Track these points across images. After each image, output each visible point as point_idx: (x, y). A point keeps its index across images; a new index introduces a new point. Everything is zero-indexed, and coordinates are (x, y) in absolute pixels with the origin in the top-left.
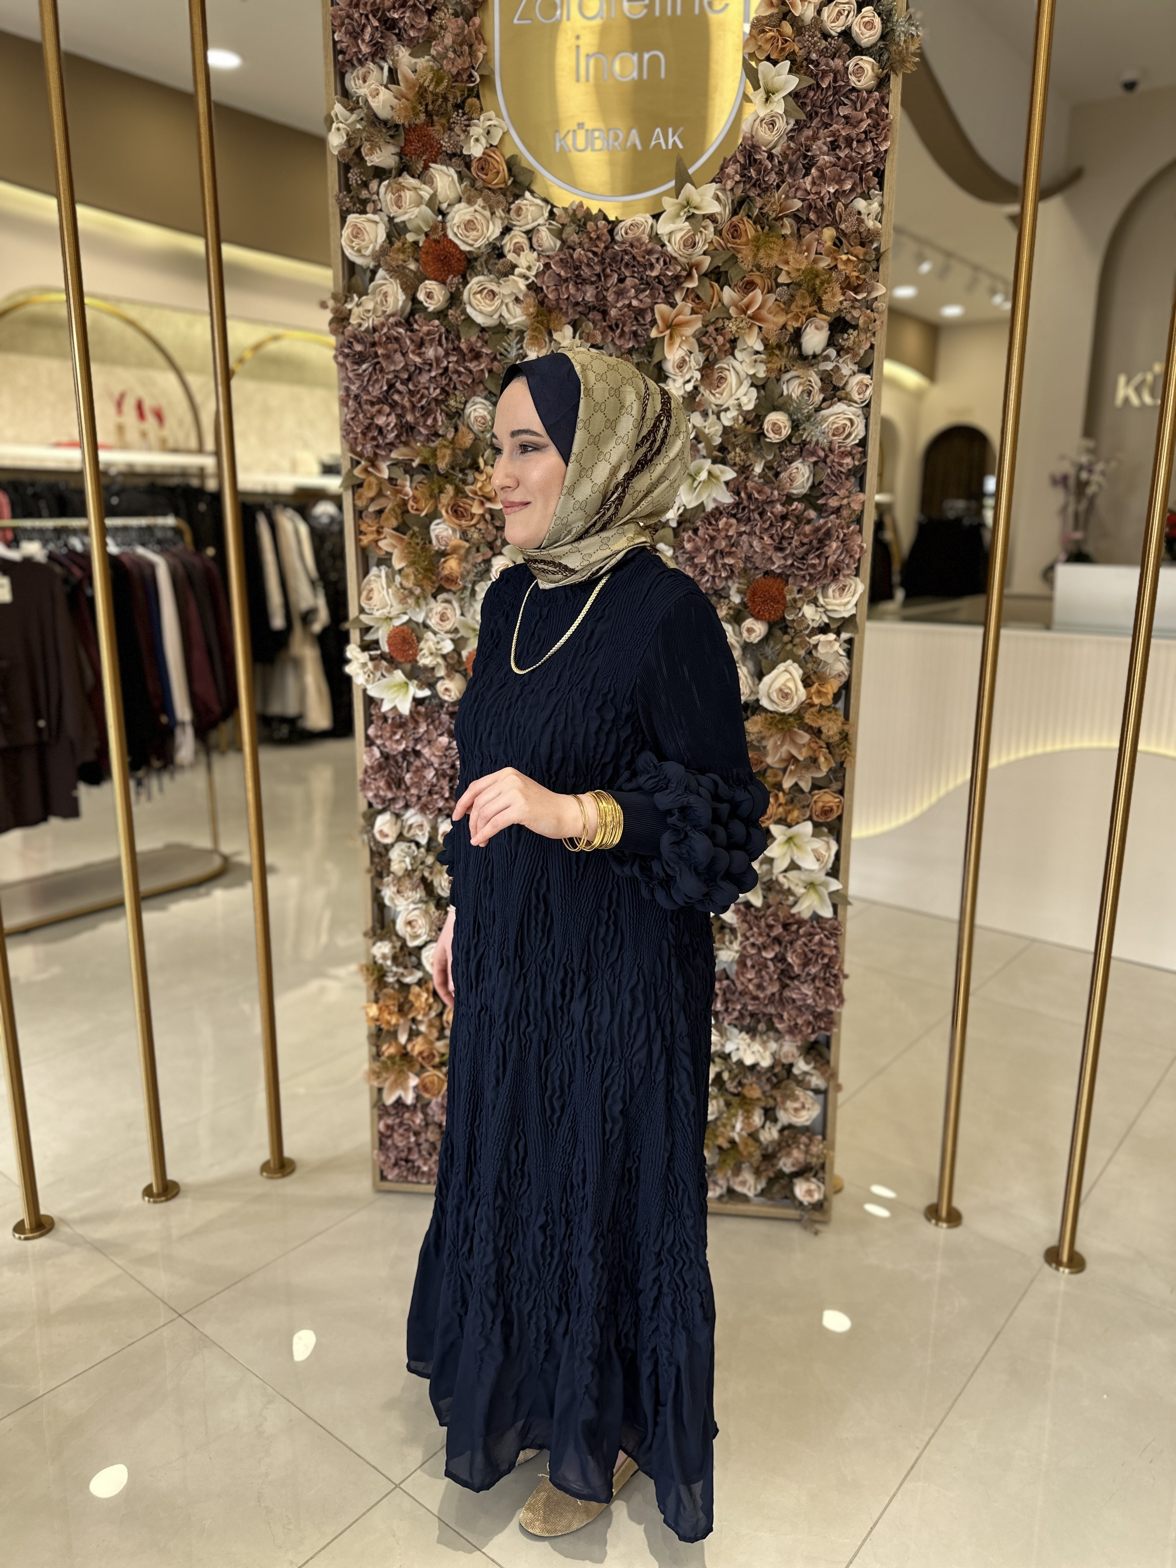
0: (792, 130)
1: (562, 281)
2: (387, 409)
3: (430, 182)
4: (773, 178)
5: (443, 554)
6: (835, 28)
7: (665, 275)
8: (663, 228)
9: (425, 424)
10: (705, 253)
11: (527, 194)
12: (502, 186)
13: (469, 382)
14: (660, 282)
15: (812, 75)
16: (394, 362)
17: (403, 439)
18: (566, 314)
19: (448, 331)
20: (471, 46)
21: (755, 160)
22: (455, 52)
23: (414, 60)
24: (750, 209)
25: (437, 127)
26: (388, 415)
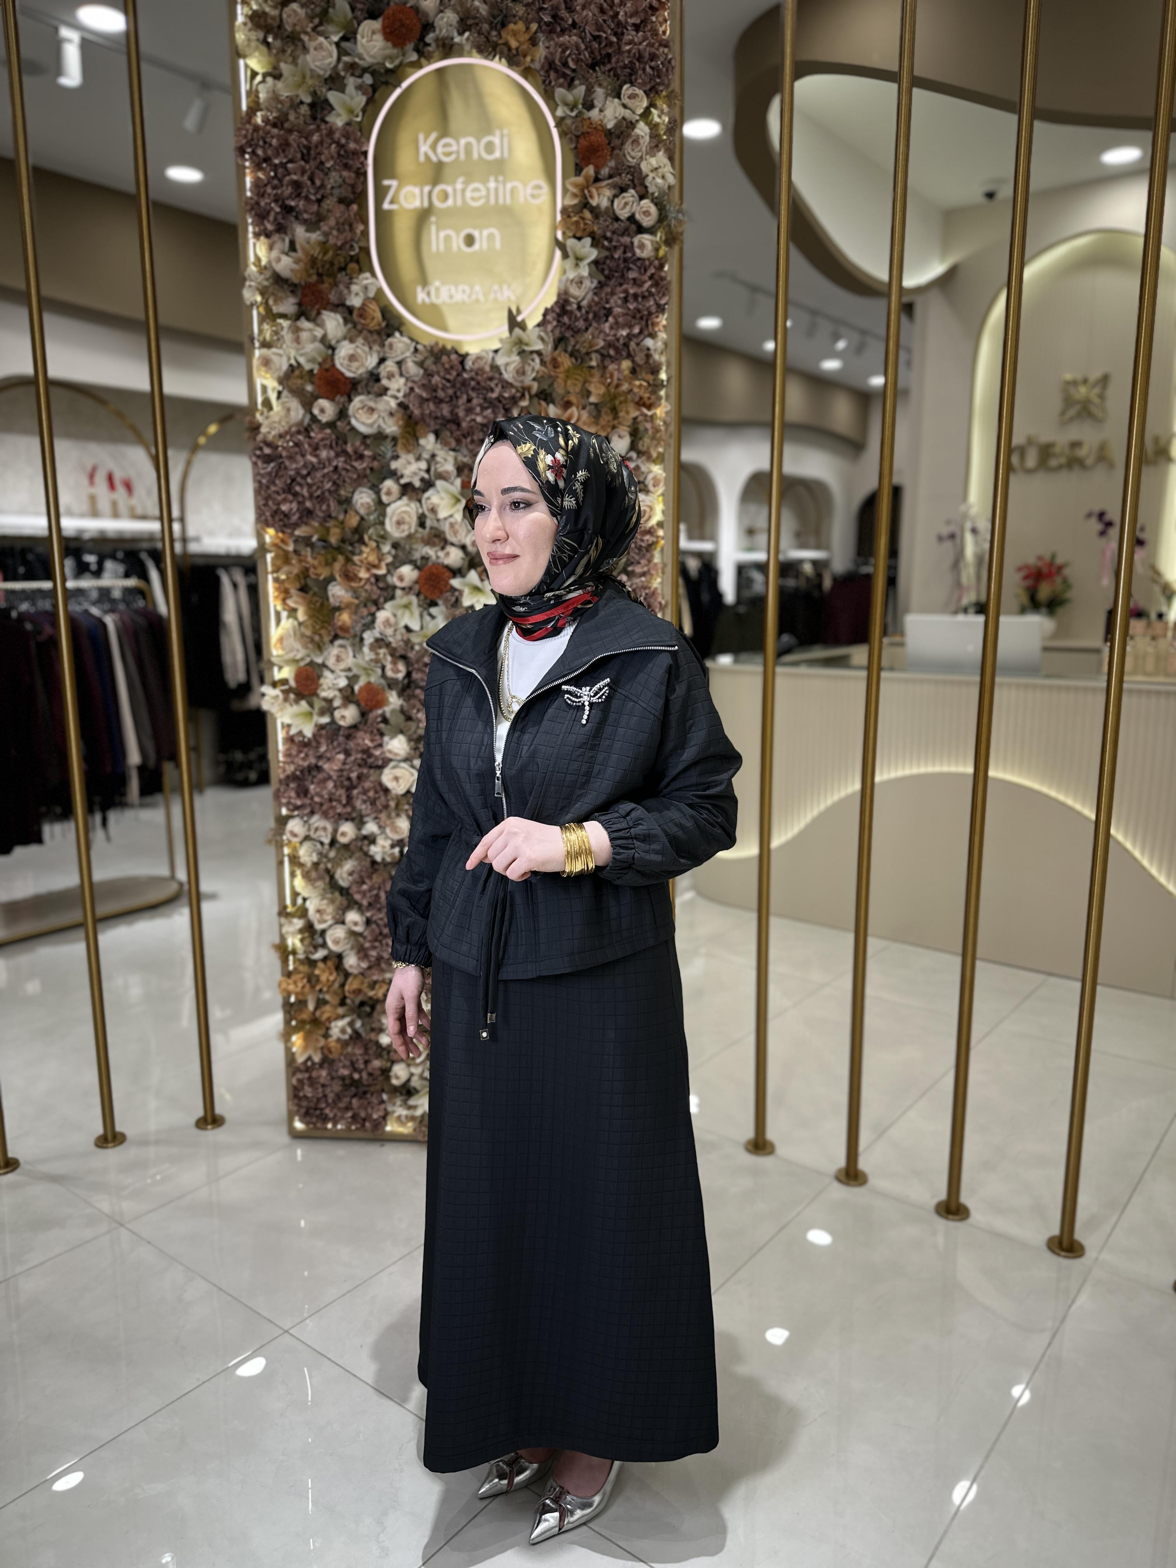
0: (596, 288)
1: (423, 401)
2: (290, 497)
3: (321, 325)
4: (581, 324)
5: (338, 609)
6: (623, 214)
7: (504, 397)
8: (500, 361)
9: (320, 509)
10: (534, 379)
11: (397, 334)
12: (377, 328)
13: (355, 476)
14: (500, 401)
15: (608, 249)
16: (296, 462)
17: (305, 520)
18: (428, 425)
19: (338, 438)
20: (351, 225)
21: (567, 311)
22: (338, 230)
23: (308, 235)
24: (566, 346)
25: (326, 285)
26: (291, 502)
